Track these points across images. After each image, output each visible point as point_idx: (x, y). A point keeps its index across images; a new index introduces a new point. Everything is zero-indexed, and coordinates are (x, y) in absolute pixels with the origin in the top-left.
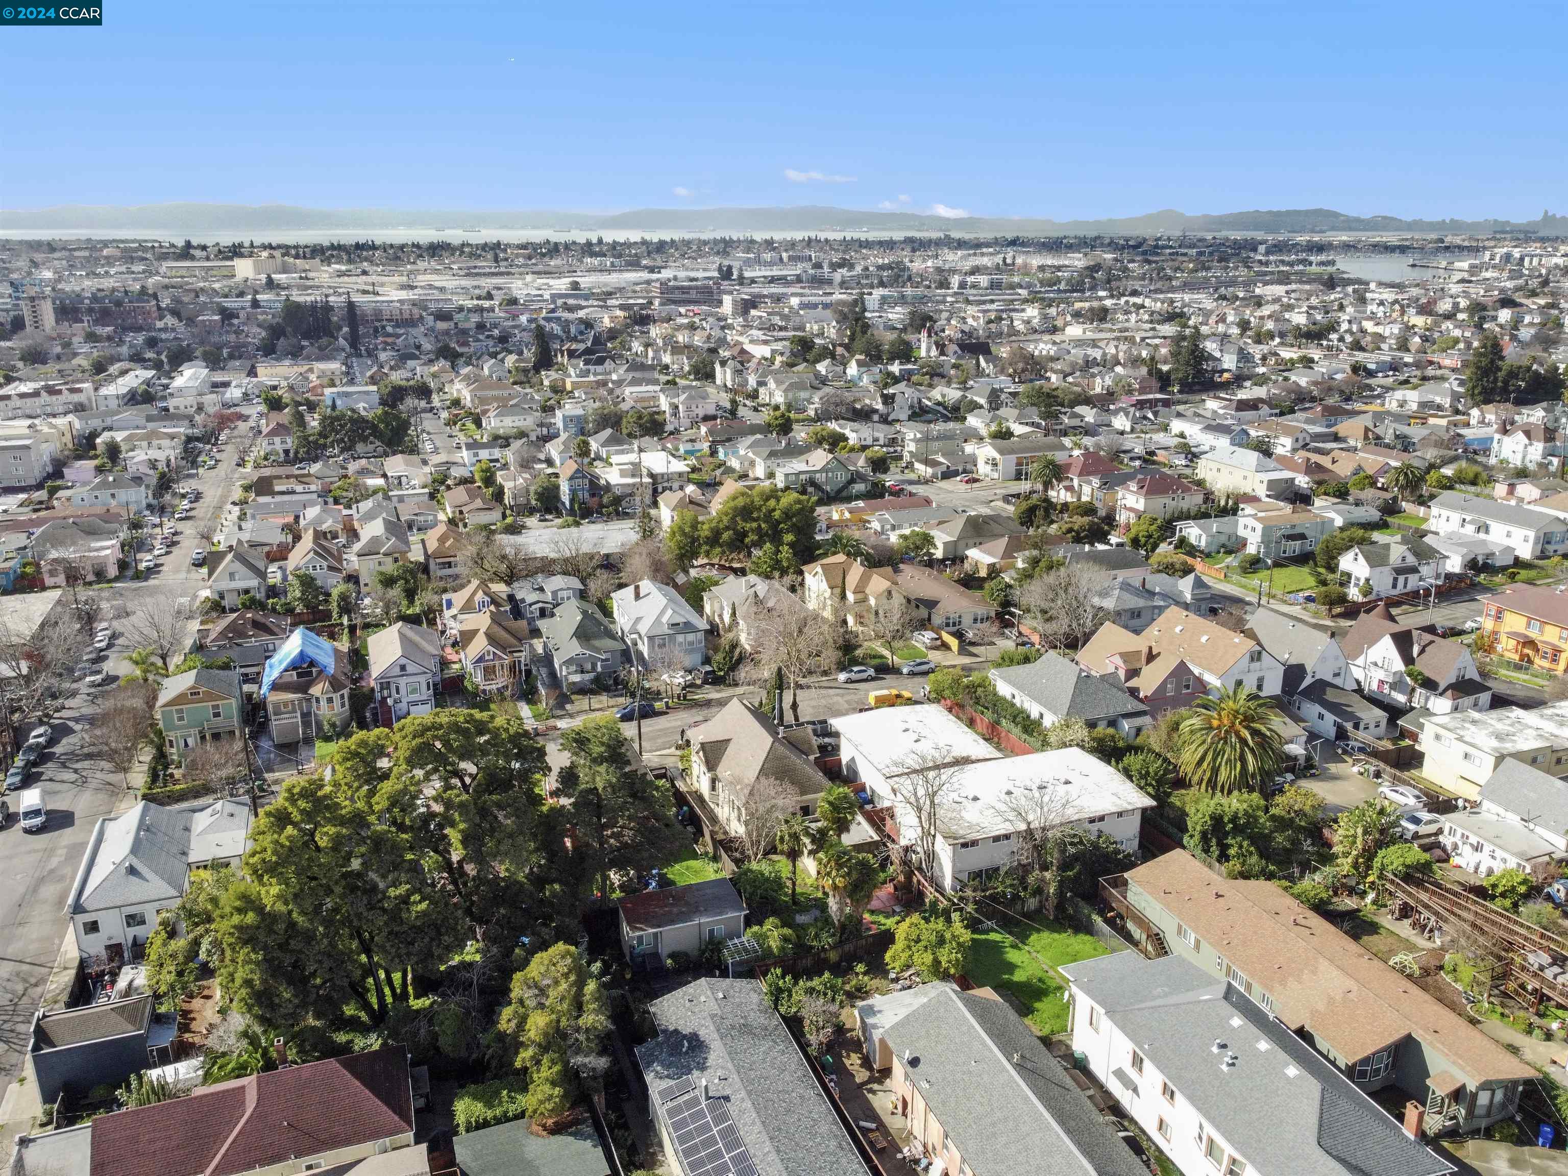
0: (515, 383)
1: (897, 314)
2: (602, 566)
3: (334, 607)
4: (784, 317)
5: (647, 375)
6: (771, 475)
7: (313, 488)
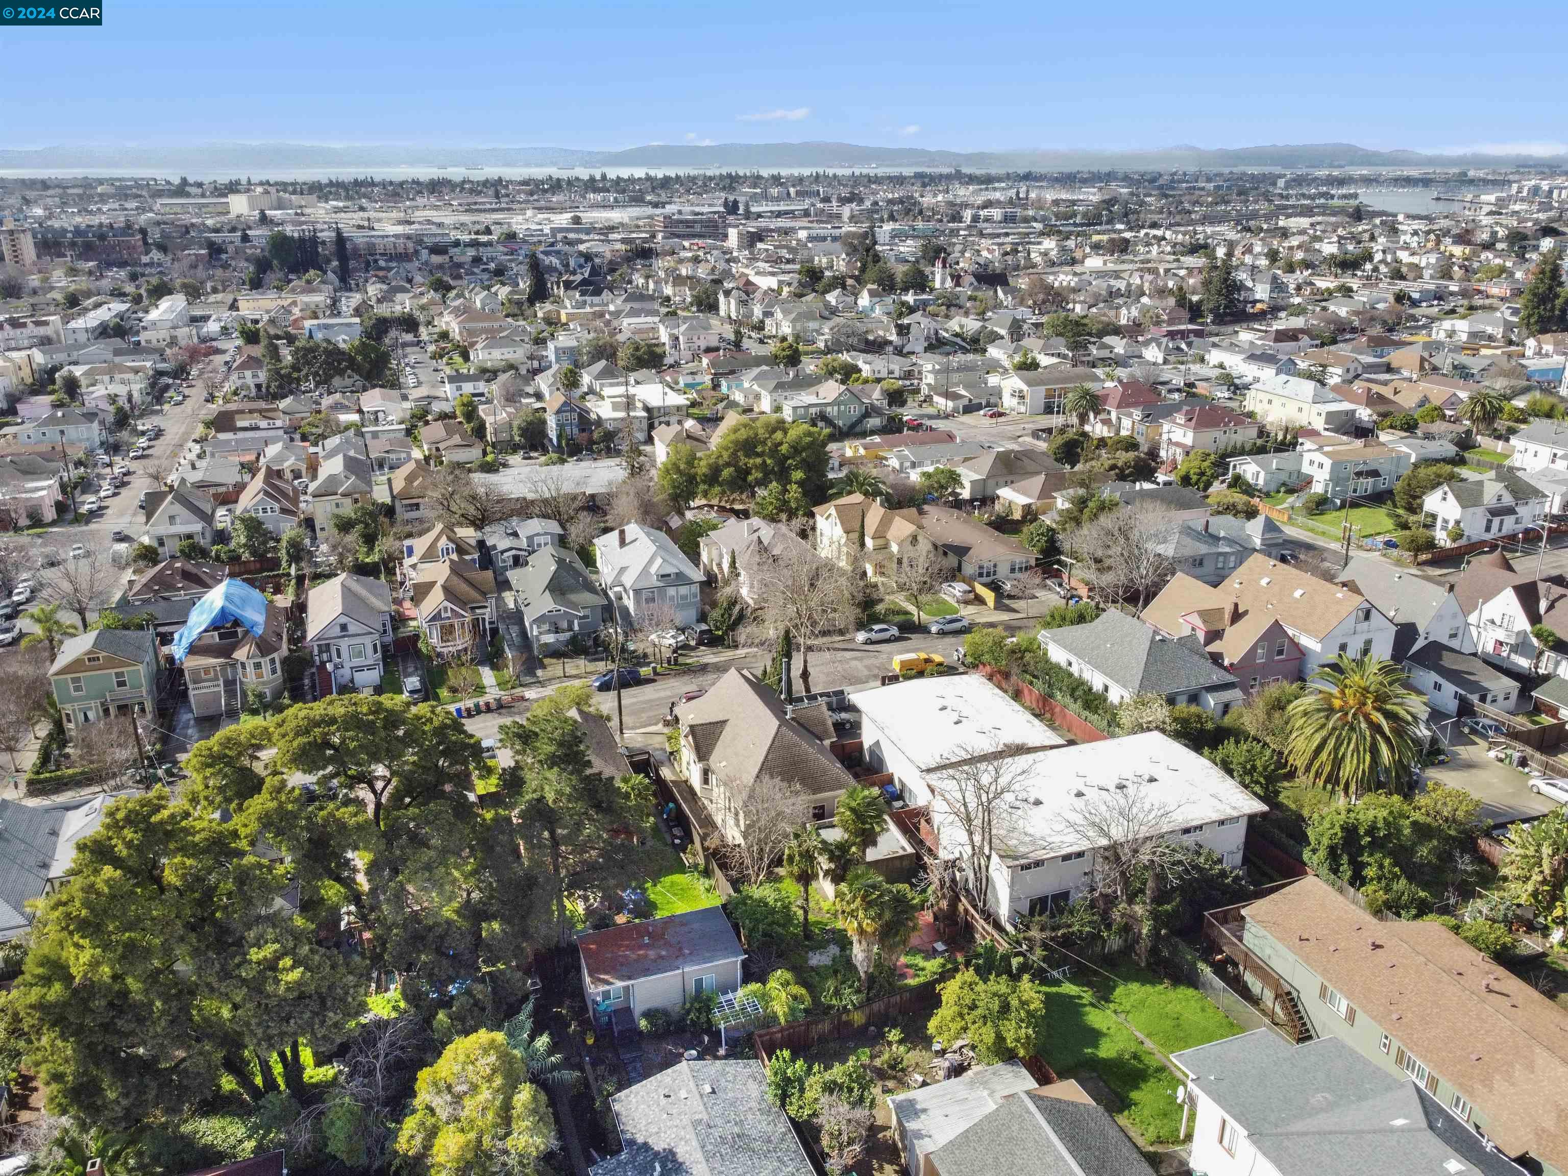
0: (507, 316)
1: (909, 248)
2: (583, 508)
3: (283, 554)
4: (791, 250)
5: (647, 305)
6: (778, 409)
7: (279, 423)
